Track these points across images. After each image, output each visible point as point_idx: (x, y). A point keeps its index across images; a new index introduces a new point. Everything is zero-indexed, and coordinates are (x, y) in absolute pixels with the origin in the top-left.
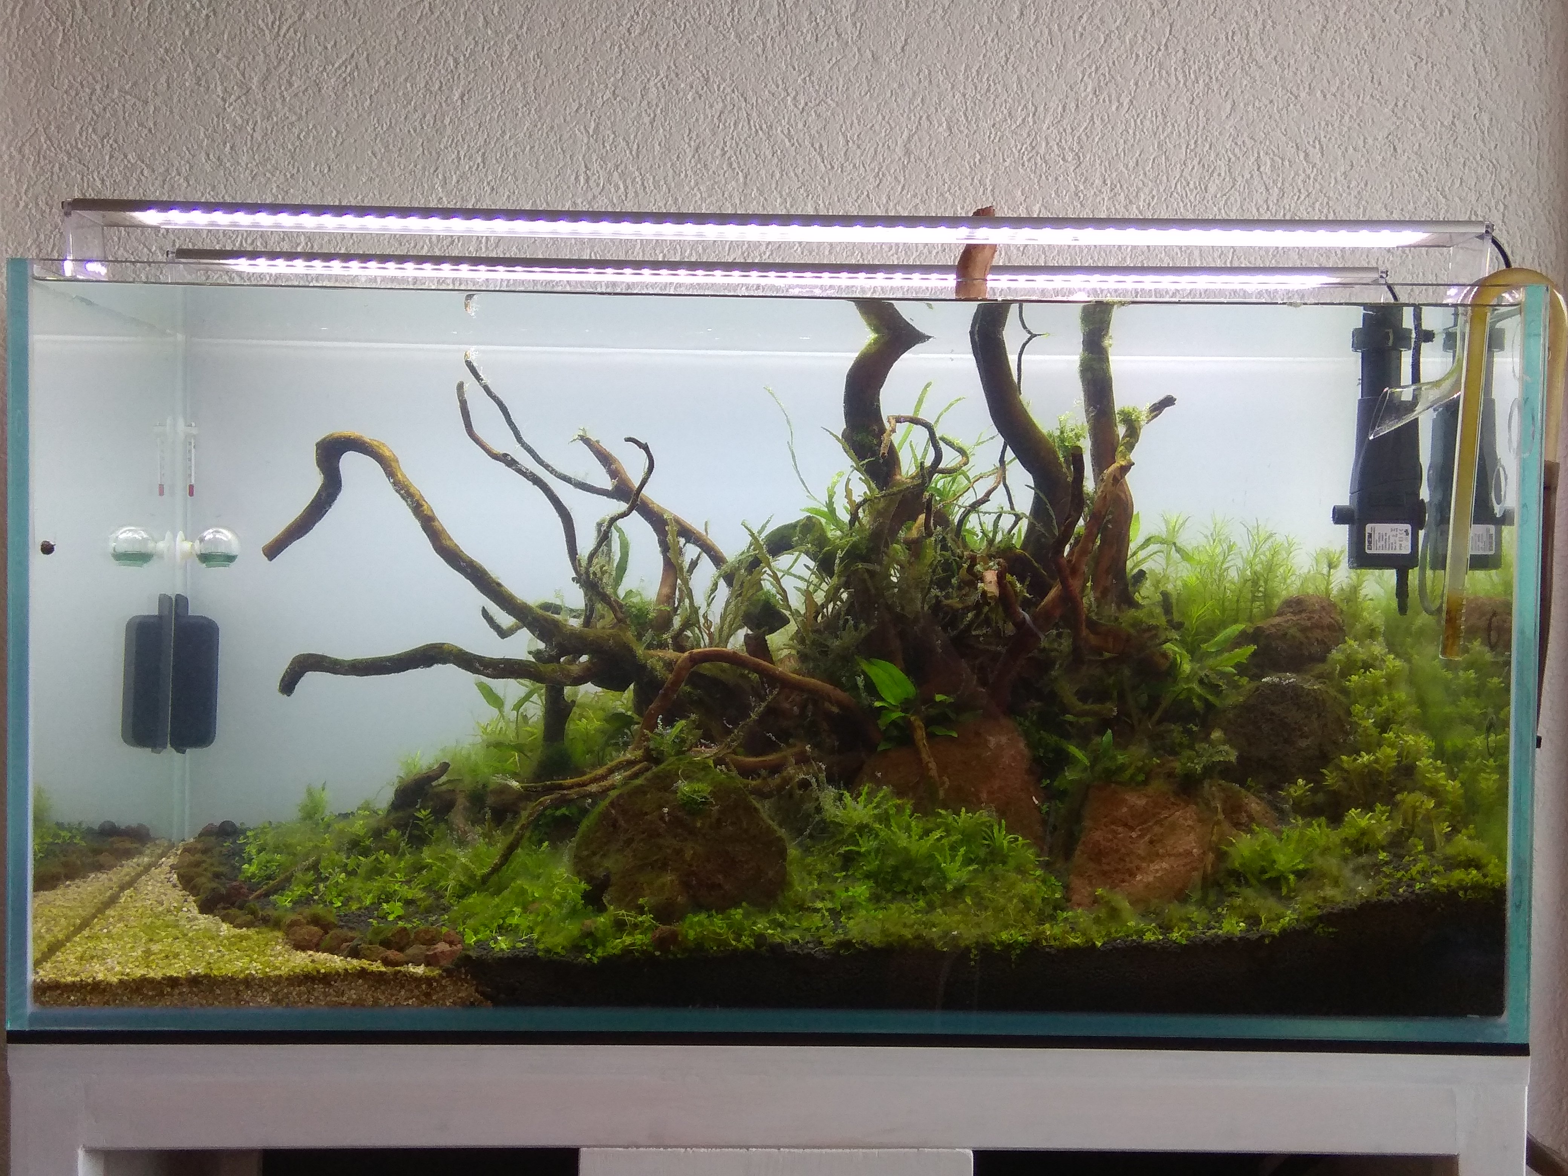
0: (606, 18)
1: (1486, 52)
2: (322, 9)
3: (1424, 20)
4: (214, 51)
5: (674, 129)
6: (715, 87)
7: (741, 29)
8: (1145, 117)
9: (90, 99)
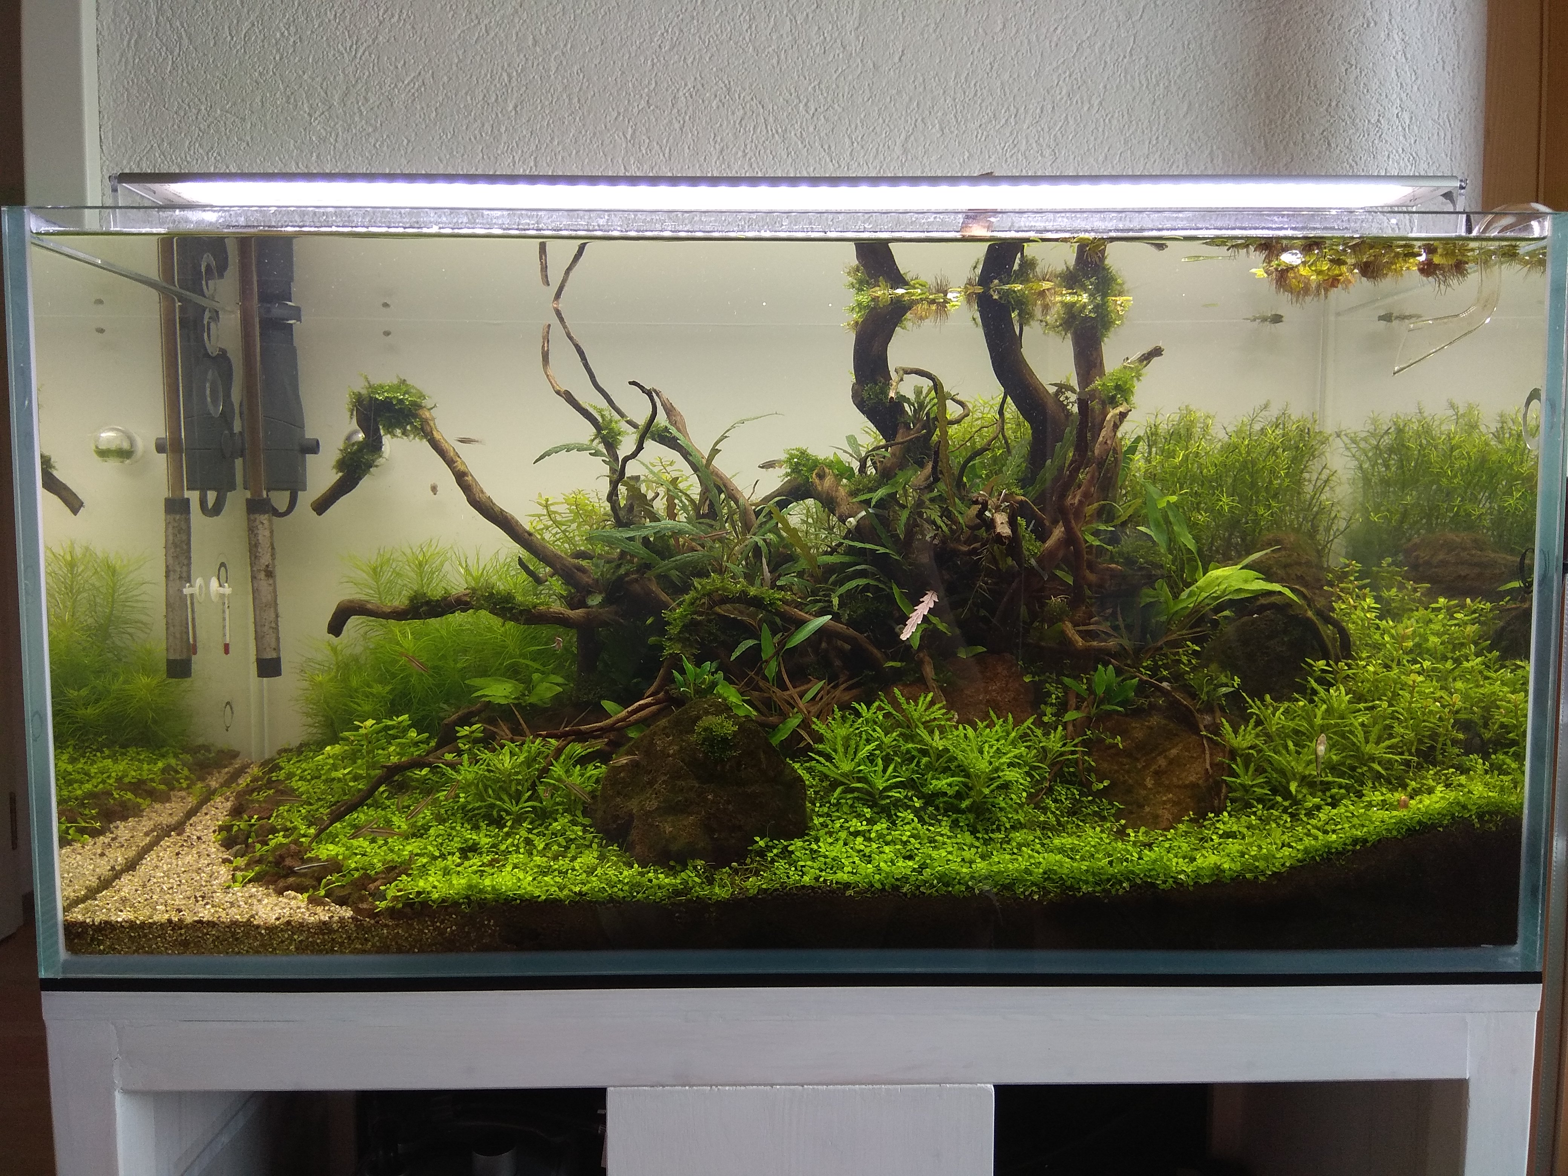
0: (639, 35)
1: (1407, 59)
2: (392, 34)
3: (1353, 31)
4: (300, 73)
5: (700, 135)
6: (737, 95)
7: (758, 44)
8: (1112, 116)
9: (197, 118)
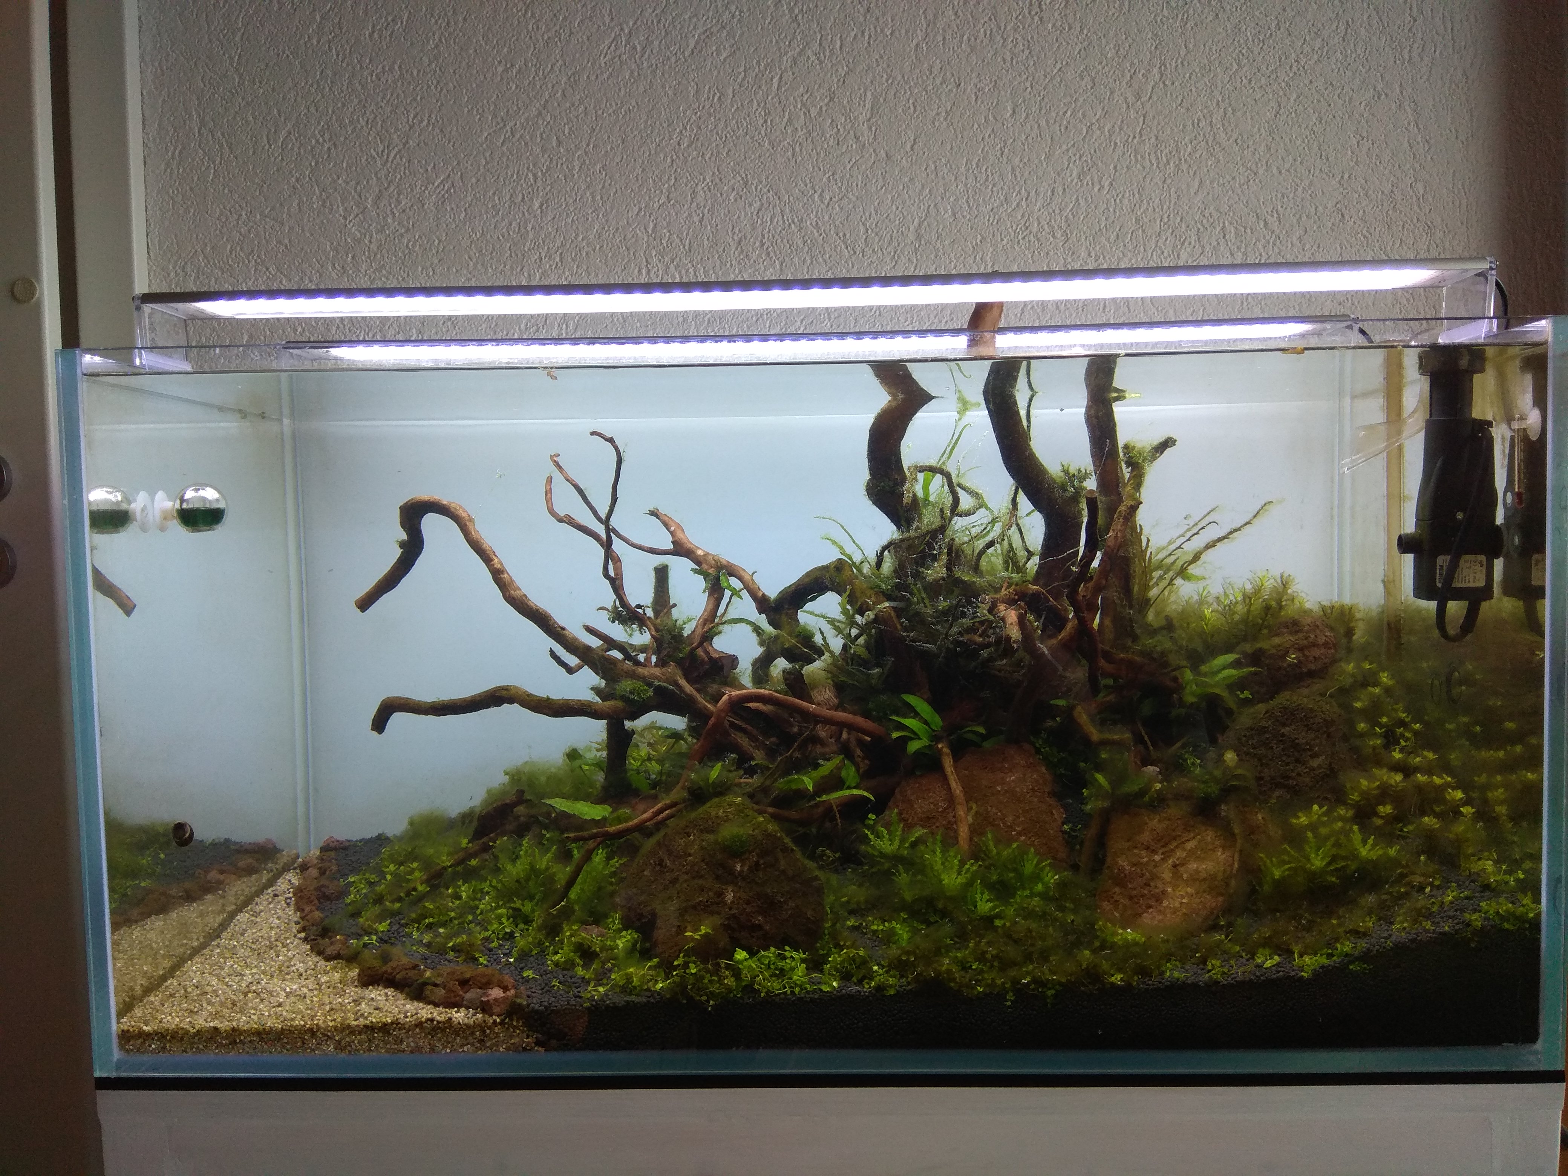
0: (659, 134)
1: (1419, 129)
2: (422, 137)
3: (1364, 103)
4: (335, 177)
5: (719, 227)
6: (753, 187)
7: (774, 138)
8: (1123, 196)
9: (238, 223)
